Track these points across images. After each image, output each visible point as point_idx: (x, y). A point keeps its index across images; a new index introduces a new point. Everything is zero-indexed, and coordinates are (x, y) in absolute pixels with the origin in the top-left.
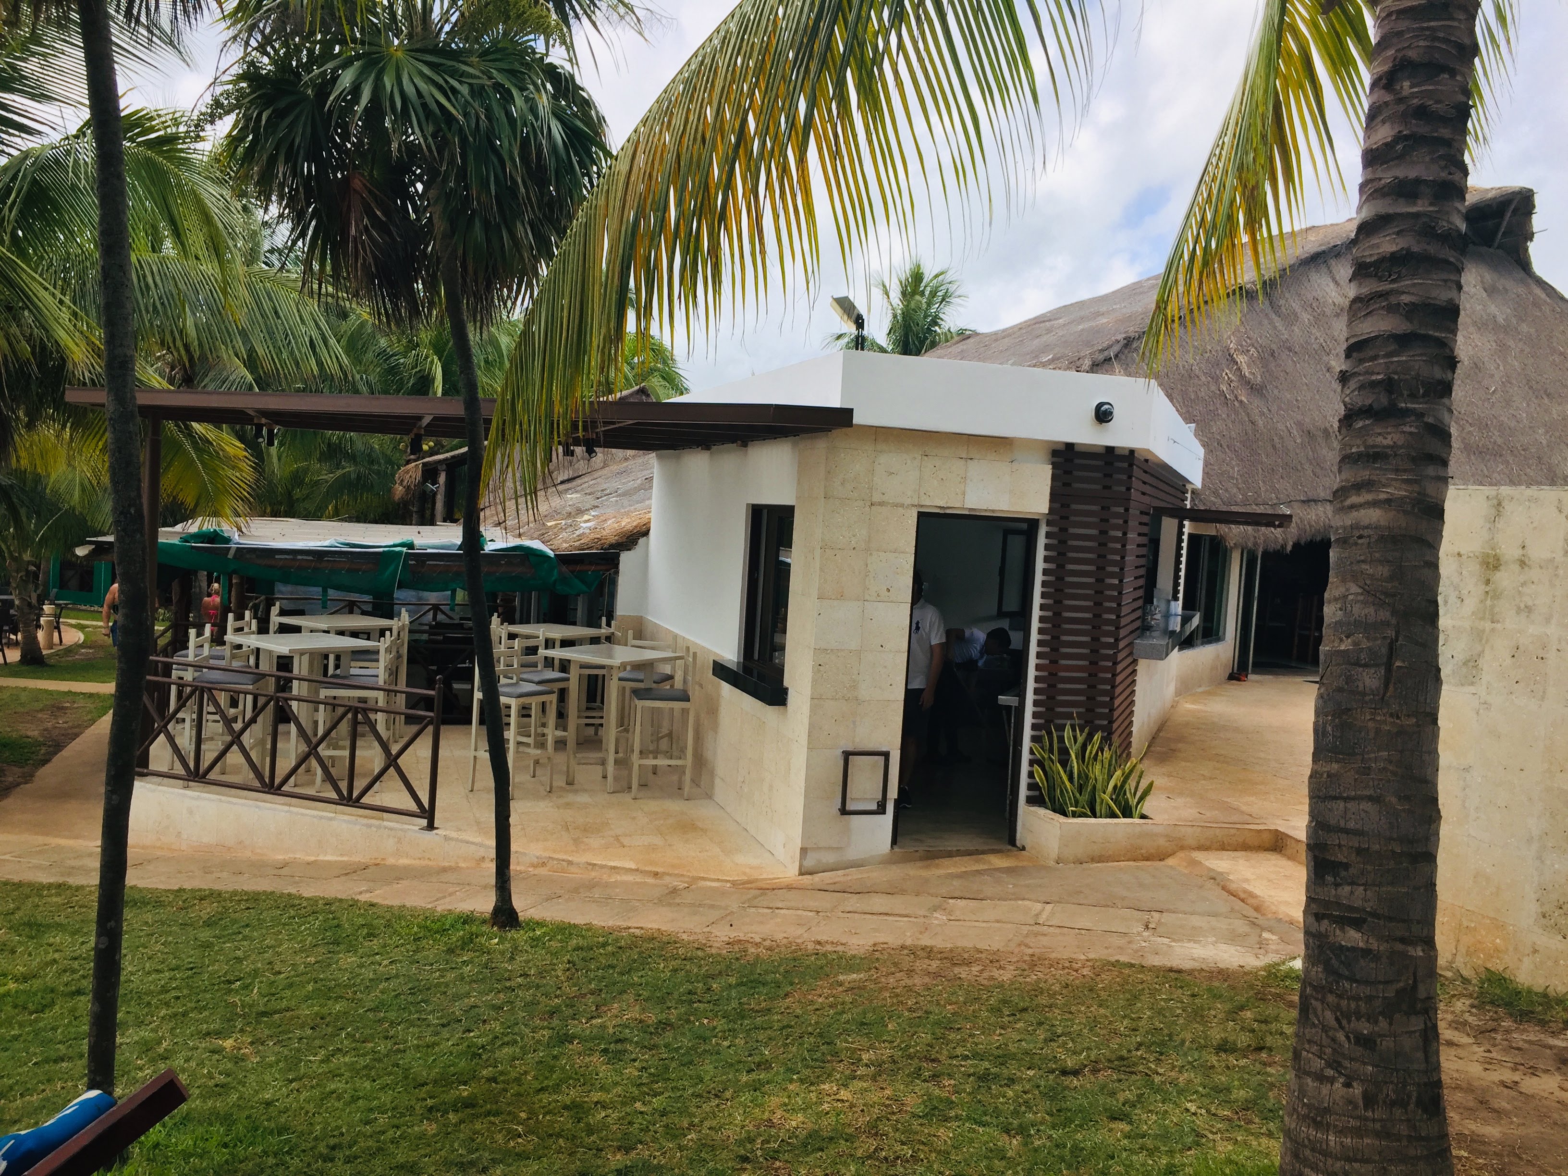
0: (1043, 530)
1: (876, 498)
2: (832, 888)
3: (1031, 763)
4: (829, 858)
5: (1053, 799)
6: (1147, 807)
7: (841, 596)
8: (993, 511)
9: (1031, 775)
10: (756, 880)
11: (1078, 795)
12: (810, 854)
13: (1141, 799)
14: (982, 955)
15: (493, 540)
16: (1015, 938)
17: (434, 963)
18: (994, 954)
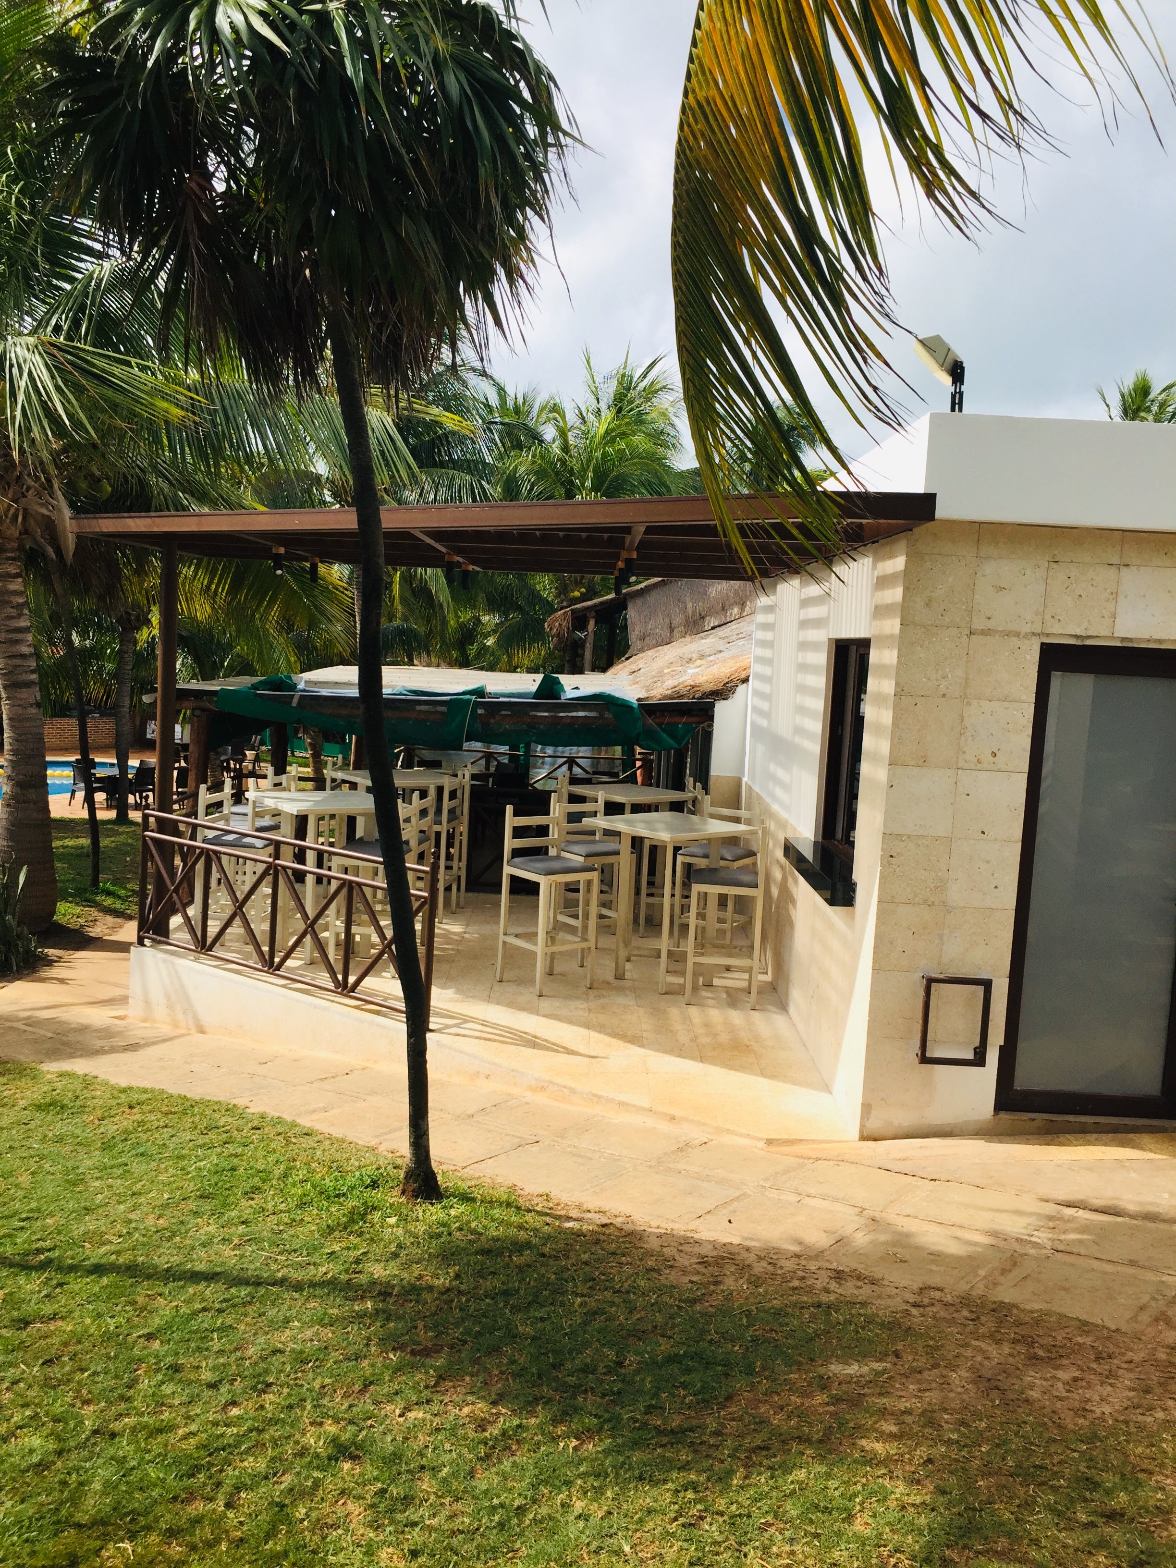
1: (978, 624)
2: (892, 1166)
4: (902, 1120)
7: (923, 762)
8: (1160, 641)
10: (799, 1142)
12: (874, 1113)
14: (1088, 1340)
15: (577, 688)
16: (1153, 1304)
17: (295, 1251)
18: (1109, 1338)
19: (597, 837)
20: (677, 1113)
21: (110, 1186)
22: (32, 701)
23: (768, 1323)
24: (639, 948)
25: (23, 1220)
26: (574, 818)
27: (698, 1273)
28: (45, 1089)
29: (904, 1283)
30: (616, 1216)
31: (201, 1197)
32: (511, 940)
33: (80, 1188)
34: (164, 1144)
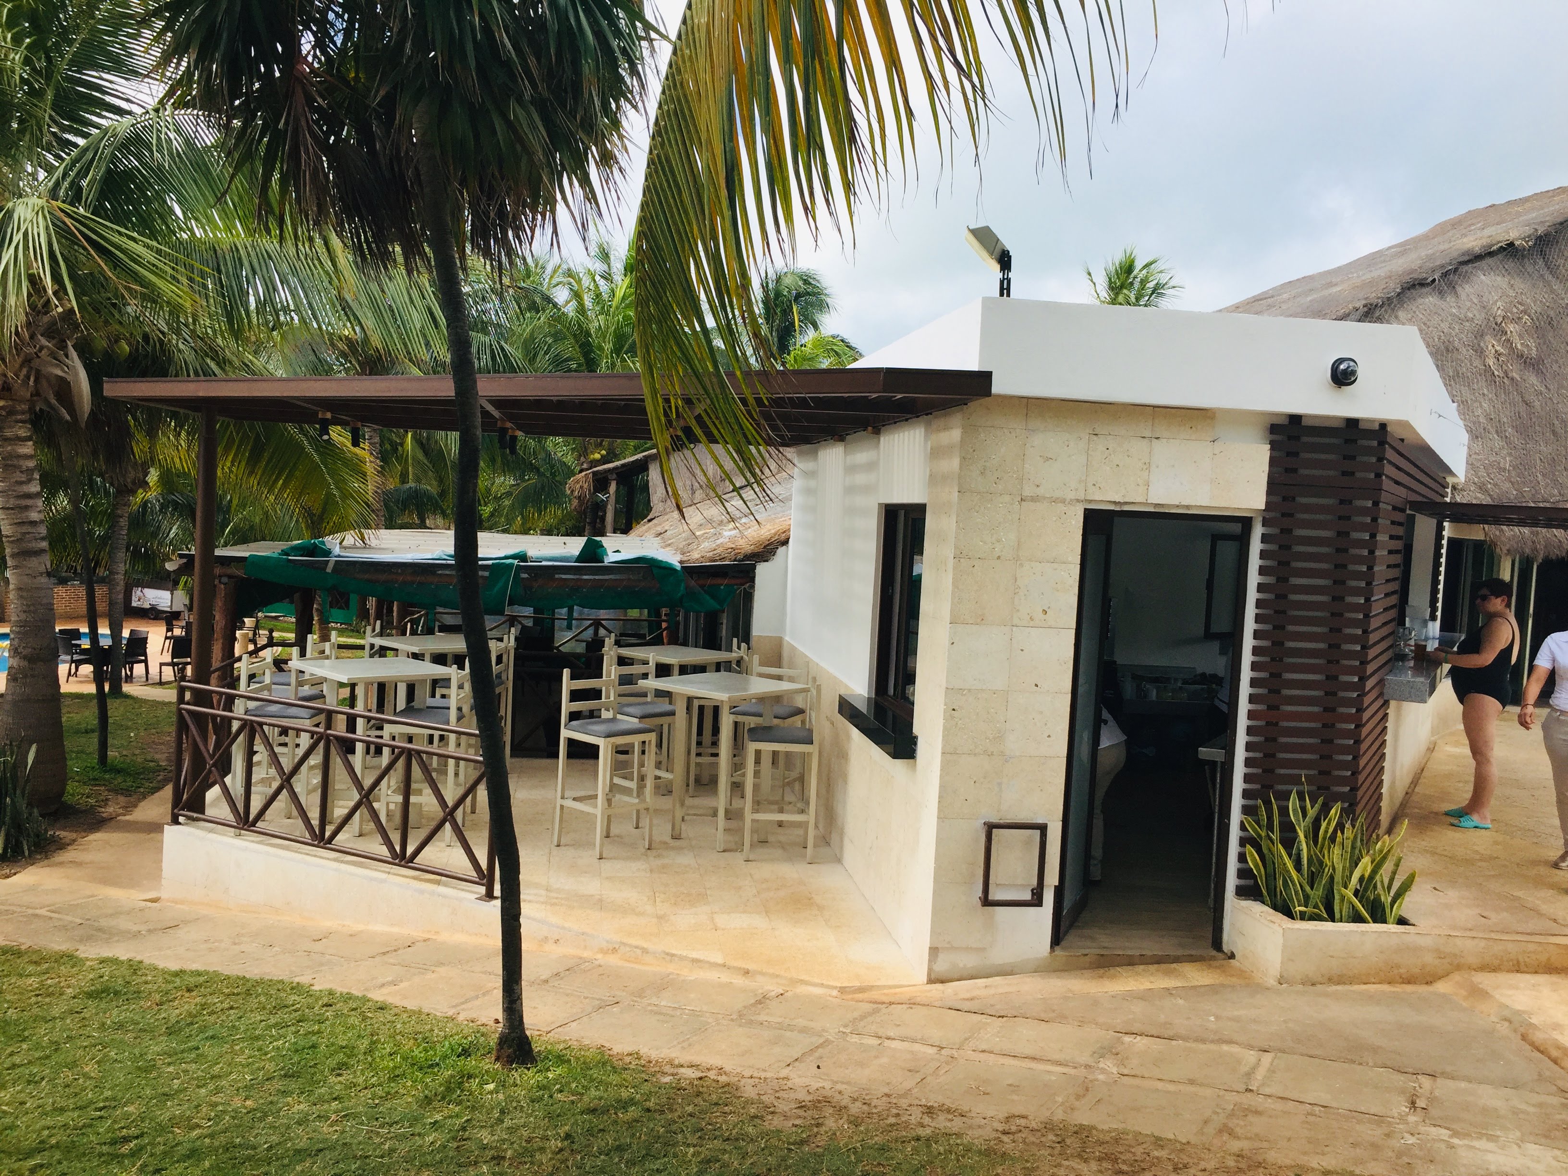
0: (1258, 531)
1: (1028, 492)
2: (966, 1006)
3: (1243, 842)
4: (968, 961)
5: (1272, 892)
6: (1408, 906)
7: (981, 620)
8: (1188, 507)
9: (1242, 858)
10: (871, 988)
11: (1308, 889)
12: (941, 957)
13: (1399, 895)
14: (1162, 1154)
15: (618, 551)
16: (1215, 1117)
17: (396, 1123)
18: (1182, 1150)
19: (649, 699)
20: (750, 966)
21: (186, 1071)
22: (42, 569)
23: (875, 1159)
24: (692, 807)
25: (100, 1109)
26: (626, 680)
27: (800, 1117)
28: (91, 976)
29: (990, 1114)
30: (708, 1069)
31: (285, 1076)
32: (569, 803)
33: (154, 1074)
34: (234, 1026)
